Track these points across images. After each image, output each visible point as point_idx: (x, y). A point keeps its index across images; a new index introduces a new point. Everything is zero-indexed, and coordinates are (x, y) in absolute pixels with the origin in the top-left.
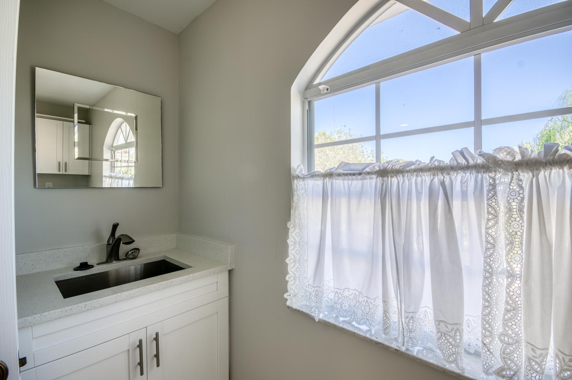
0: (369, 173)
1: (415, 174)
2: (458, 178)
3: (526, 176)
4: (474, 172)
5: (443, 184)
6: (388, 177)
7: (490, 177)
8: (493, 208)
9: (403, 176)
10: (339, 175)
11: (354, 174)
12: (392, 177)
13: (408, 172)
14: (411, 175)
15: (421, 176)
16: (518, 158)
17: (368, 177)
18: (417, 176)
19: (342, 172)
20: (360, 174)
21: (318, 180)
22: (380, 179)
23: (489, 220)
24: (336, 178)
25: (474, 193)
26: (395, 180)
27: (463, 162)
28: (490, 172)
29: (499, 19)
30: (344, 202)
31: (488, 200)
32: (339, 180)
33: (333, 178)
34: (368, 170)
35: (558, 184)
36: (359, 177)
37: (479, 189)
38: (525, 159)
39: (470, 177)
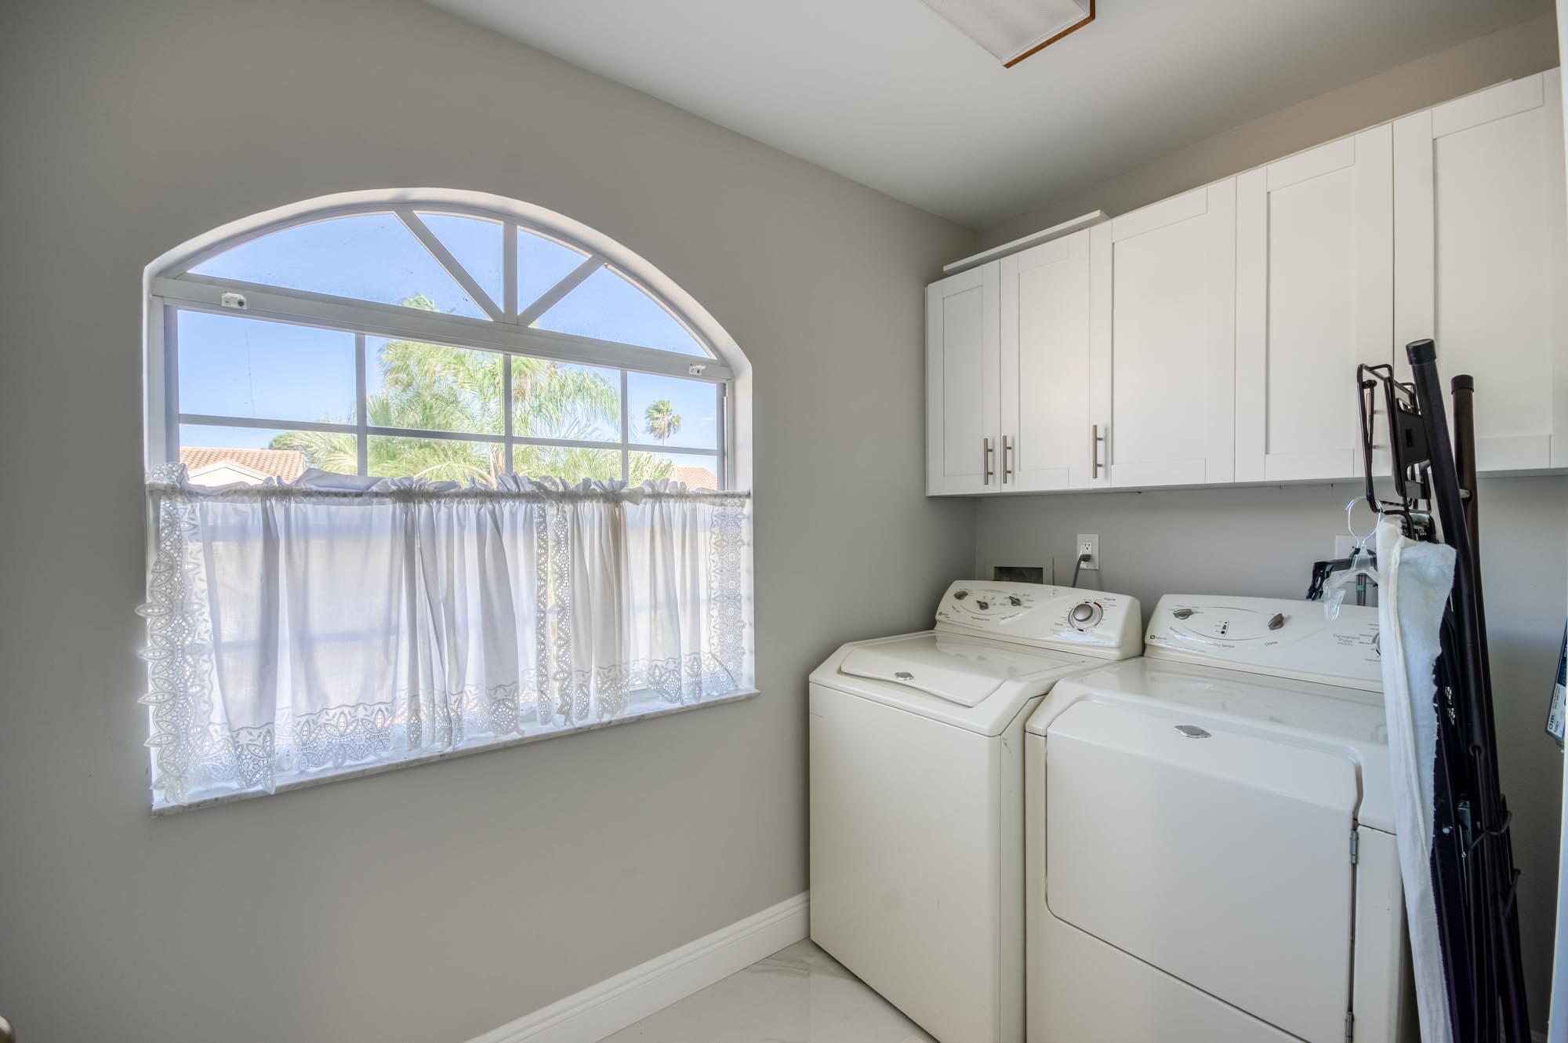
0: (377, 495)
1: (456, 500)
2: (507, 506)
3: (568, 508)
4: (524, 501)
5: (493, 514)
6: (414, 503)
7: (540, 508)
8: (543, 540)
9: (439, 502)
10: (308, 494)
11: (345, 495)
12: (420, 502)
13: (445, 496)
14: (451, 502)
15: (464, 504)
16: (561, 488)
17: (375, 500)
18: (459, 503)
19: (315, 488)
20: (358, 495)
21: (243, 502)
22: (399, 506)
23: (540, 555)
24: (298, 500)
25: (523, 526)
26: (424, 507)
27: (514, 488)
28: (539, 502)
29: (535, 325)
30: (317, 549)
31: (538, 533)
32: (305, 503)
33: (290, 499)
34: (374, 489)
35: (590, 516)
36: (357, 500)
37: (528, 519)
38: (567, 490)
39: (521, 507)
